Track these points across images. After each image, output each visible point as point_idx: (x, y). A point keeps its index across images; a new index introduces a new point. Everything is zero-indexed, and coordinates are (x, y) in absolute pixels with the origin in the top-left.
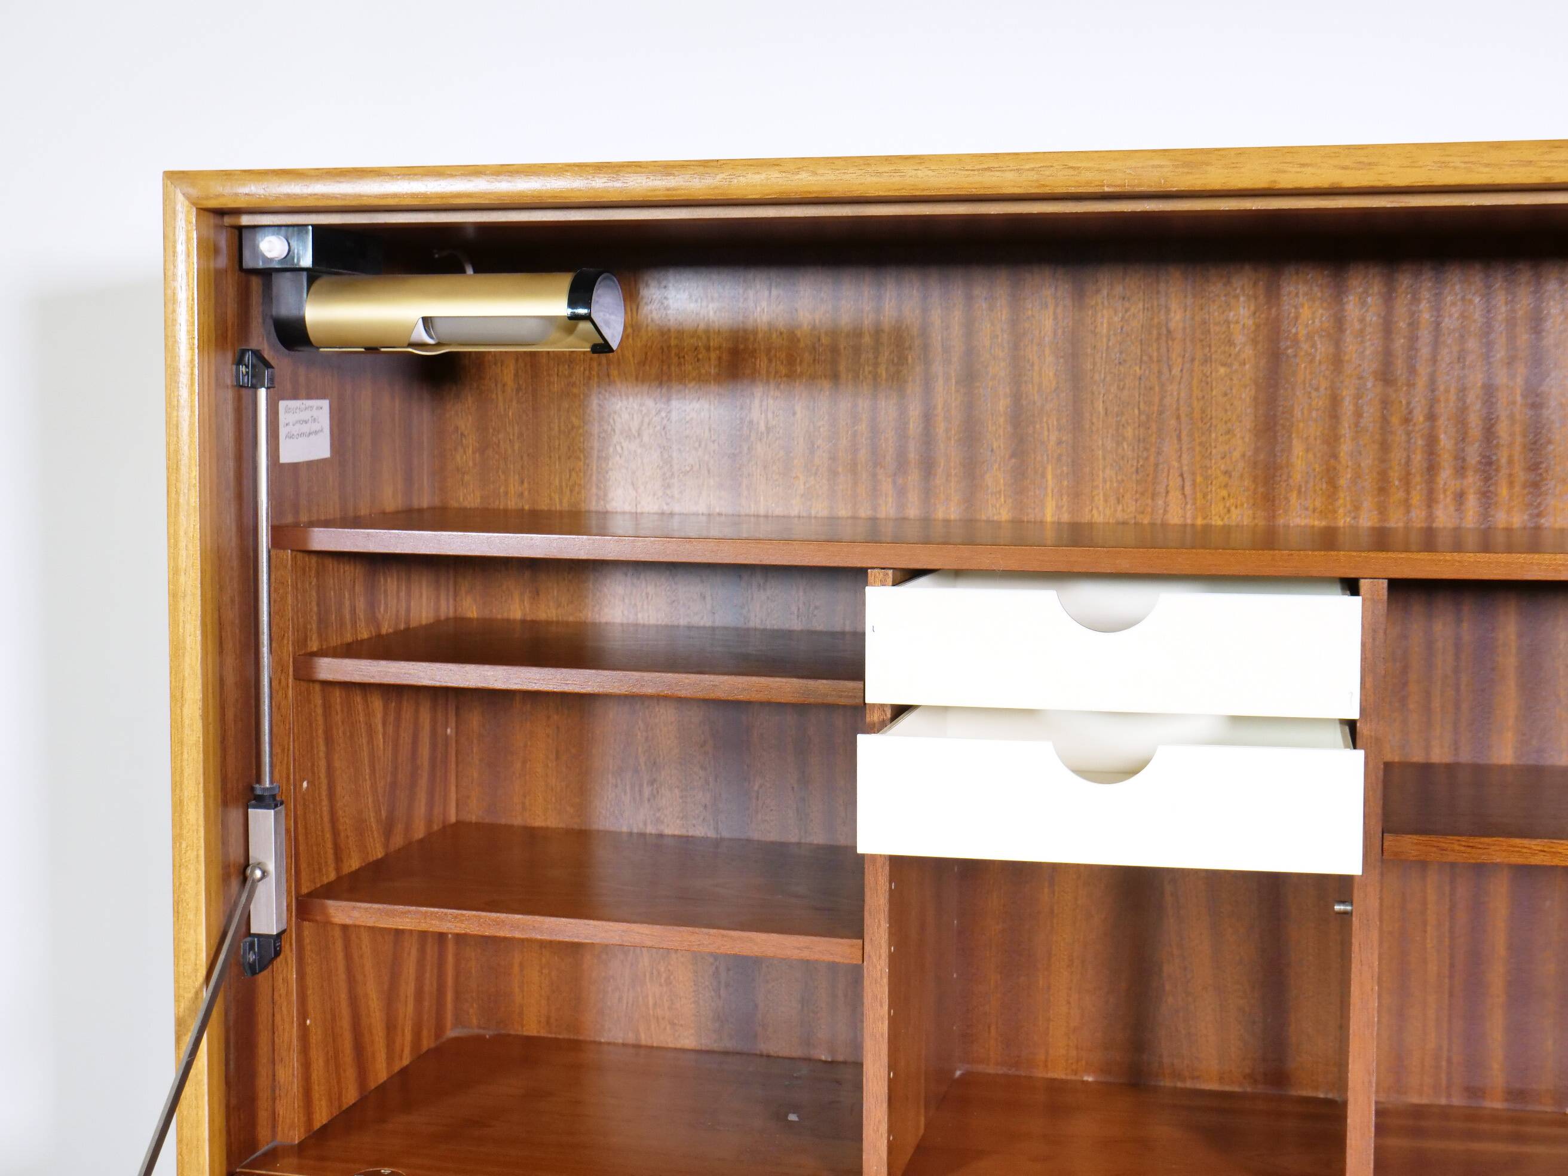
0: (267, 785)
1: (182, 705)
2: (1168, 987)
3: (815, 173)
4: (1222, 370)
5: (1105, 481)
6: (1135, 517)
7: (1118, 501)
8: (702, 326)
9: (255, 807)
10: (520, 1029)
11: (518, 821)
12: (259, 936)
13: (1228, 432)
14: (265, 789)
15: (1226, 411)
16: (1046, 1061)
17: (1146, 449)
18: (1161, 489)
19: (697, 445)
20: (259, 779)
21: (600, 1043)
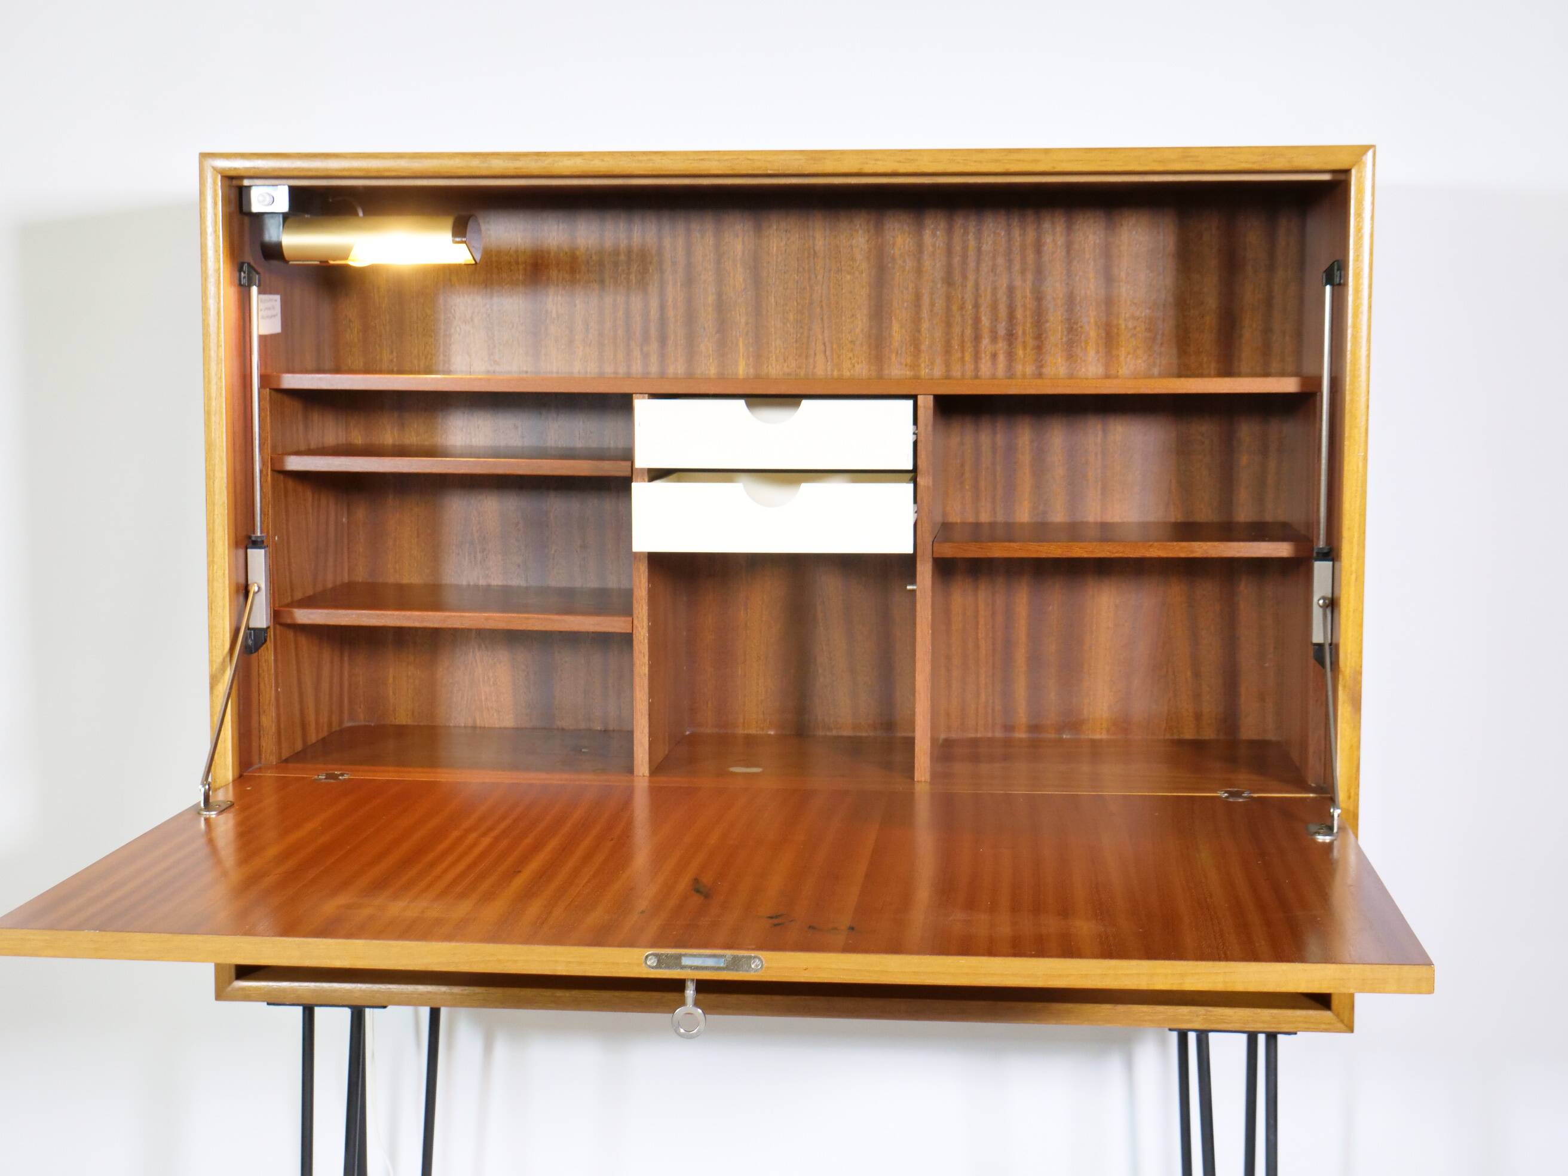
0: (259, 534)
1: (214, 480)
2: (820, 671)
3: (603, 160)
4: (849, 277)
5: (776, 348)
6: (795, 371)
7: (785, 361)
8: (513, 248)
9: (252, 548)
10: (394, 720)
11: (391, 580)
12: (255, 629)
13: (853, 316)
14: (258, 537)
15: (851, 303)
16: (744, 723)
17: (802, 327)
18: (812, 352)
19: (511, 326)
20: (254, 531)
21: (449, 726)
